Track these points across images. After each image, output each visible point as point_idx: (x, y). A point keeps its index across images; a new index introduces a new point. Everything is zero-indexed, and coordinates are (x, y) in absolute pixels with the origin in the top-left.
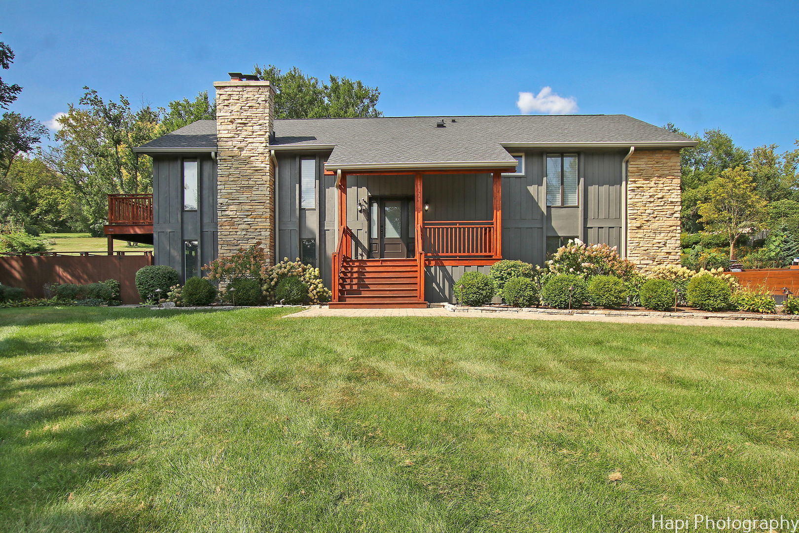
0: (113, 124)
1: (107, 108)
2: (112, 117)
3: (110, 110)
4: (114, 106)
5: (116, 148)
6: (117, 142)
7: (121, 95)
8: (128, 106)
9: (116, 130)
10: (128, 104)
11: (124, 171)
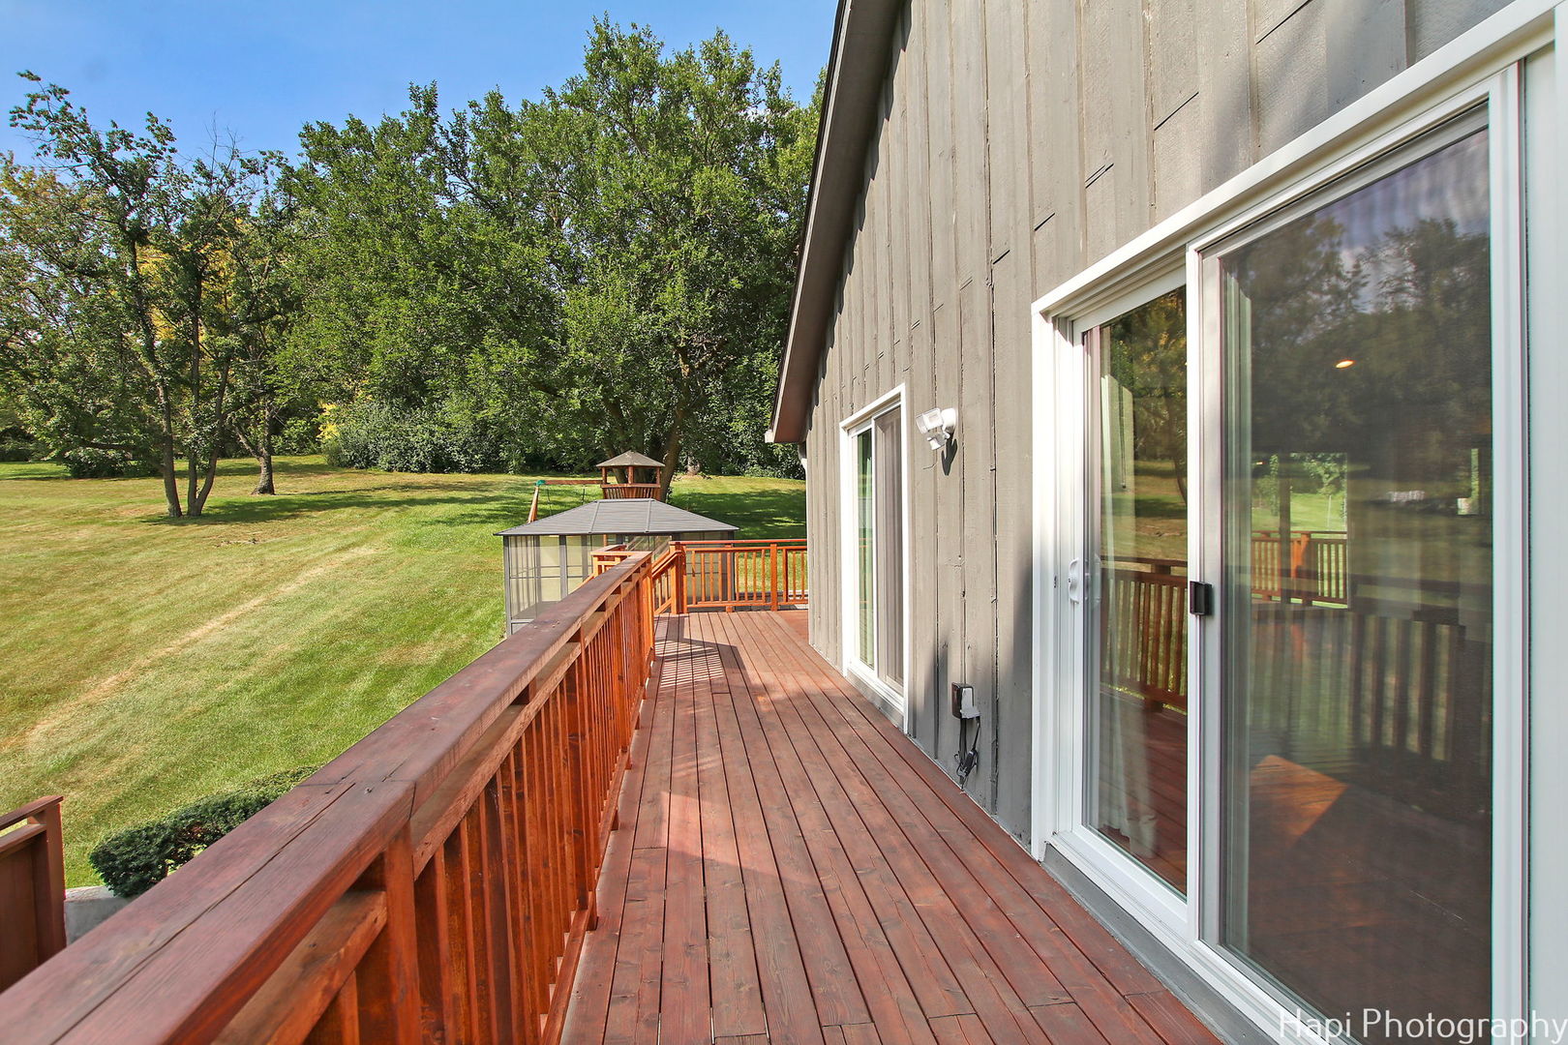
0: (123, 187)
1: (104, 140)
2: (118, 167)
3: (113, 148)
4: (126, 138)
5: (134, 251)
6: (136, 237)
7: (150, 114)
8: (170, 145)
9: (132, 202)
10: (172, 139)
11: (157, 317)
